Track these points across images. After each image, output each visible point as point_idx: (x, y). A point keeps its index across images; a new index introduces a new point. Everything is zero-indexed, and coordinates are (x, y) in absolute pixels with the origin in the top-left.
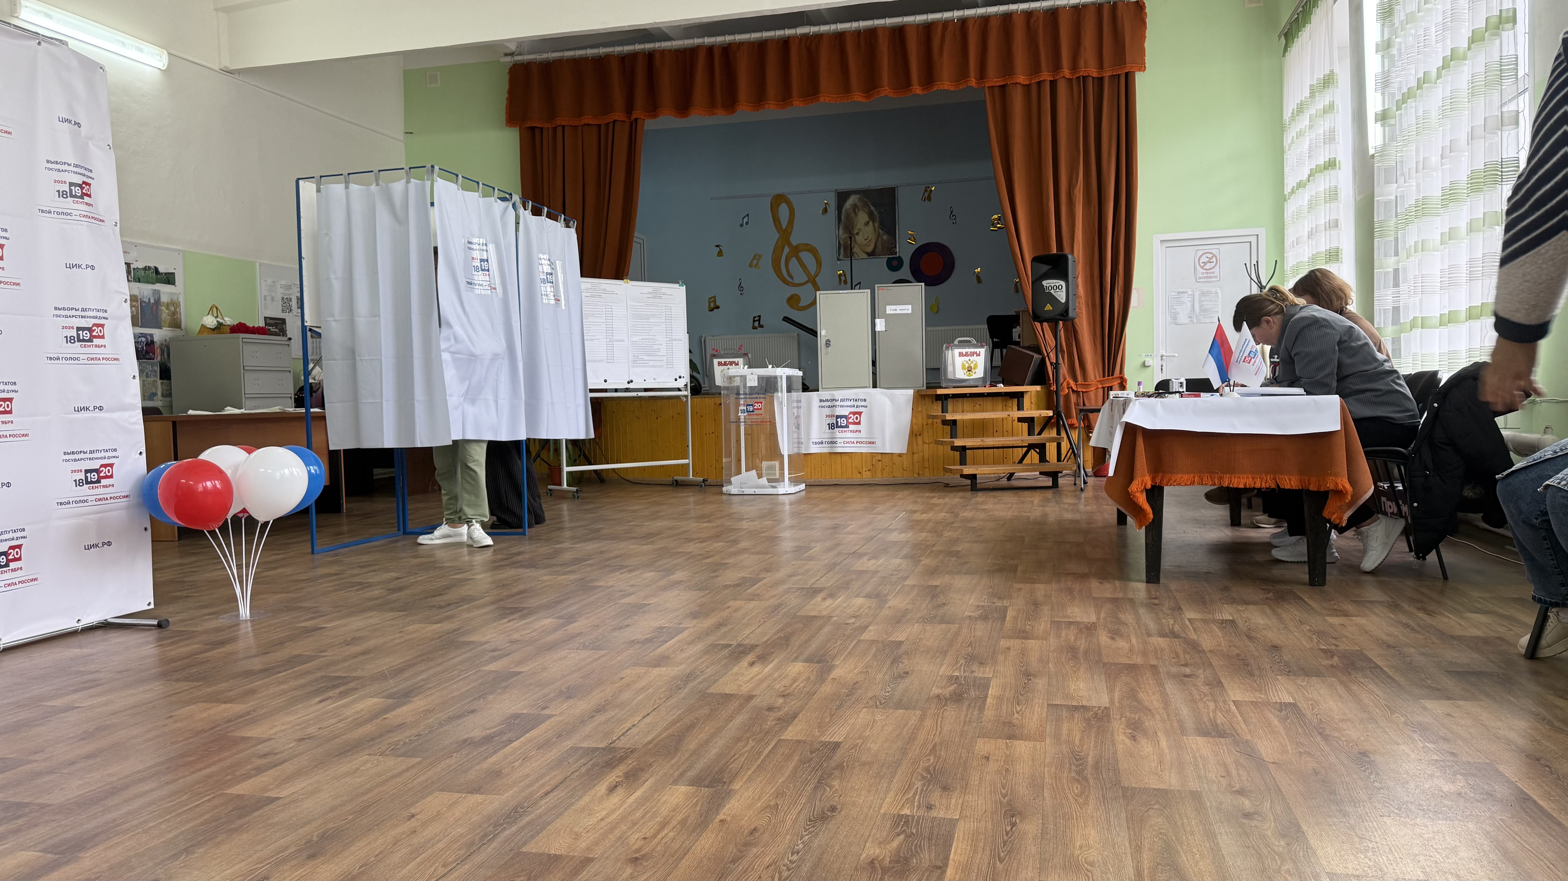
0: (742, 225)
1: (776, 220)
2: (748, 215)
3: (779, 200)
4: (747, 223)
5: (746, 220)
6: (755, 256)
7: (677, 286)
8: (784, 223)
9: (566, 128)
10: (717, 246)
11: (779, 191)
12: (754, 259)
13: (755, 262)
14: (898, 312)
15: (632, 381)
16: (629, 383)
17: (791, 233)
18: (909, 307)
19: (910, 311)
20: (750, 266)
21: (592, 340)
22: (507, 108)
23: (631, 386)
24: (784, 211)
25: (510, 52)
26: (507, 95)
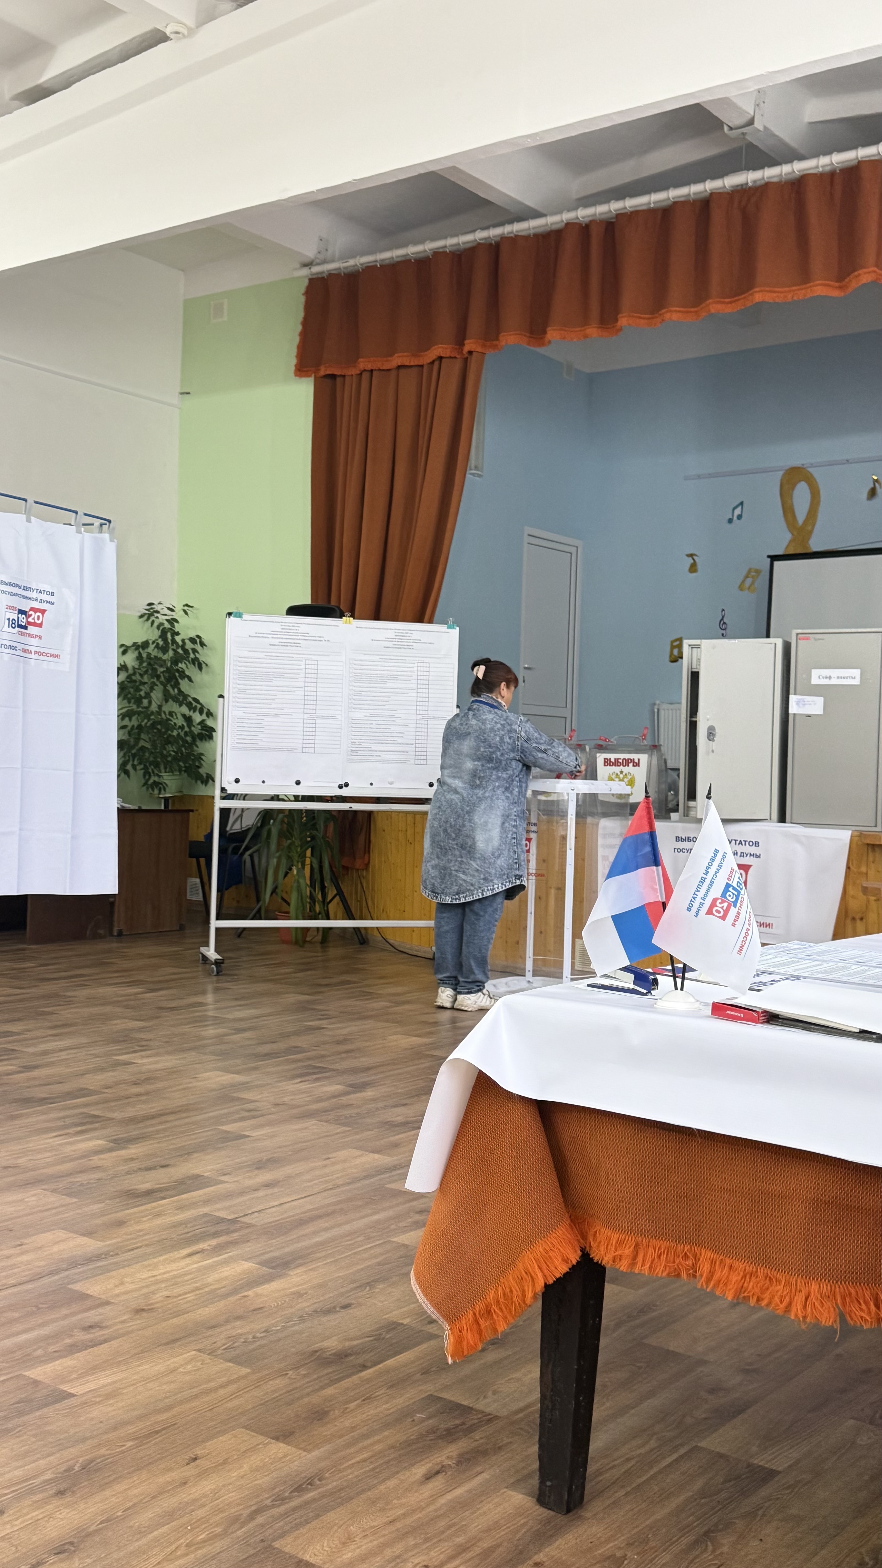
0: (730, 521)
1: (788, 510)
2: (742, 504)
3: (793, 476)
4: (739, 517)
5: (738, 512)
6: (750, 571)
7: (444, 628)
8: (801, 517)
9: (375, 373)
10: (688, 556)
11: (797, 463)
12: (747, 577)
13: (749, 581)
14: (834, 682)
15: (347, 785)
16: (340, 787)
17: (811, 532)
18: (856, 673)
19: (857, 682)
20: (741, 588)
21: (276, 715)
22: (298, 347)
23: (345, 792)
24: (801, 495)
25: (307, 260)
26: (299, 328)
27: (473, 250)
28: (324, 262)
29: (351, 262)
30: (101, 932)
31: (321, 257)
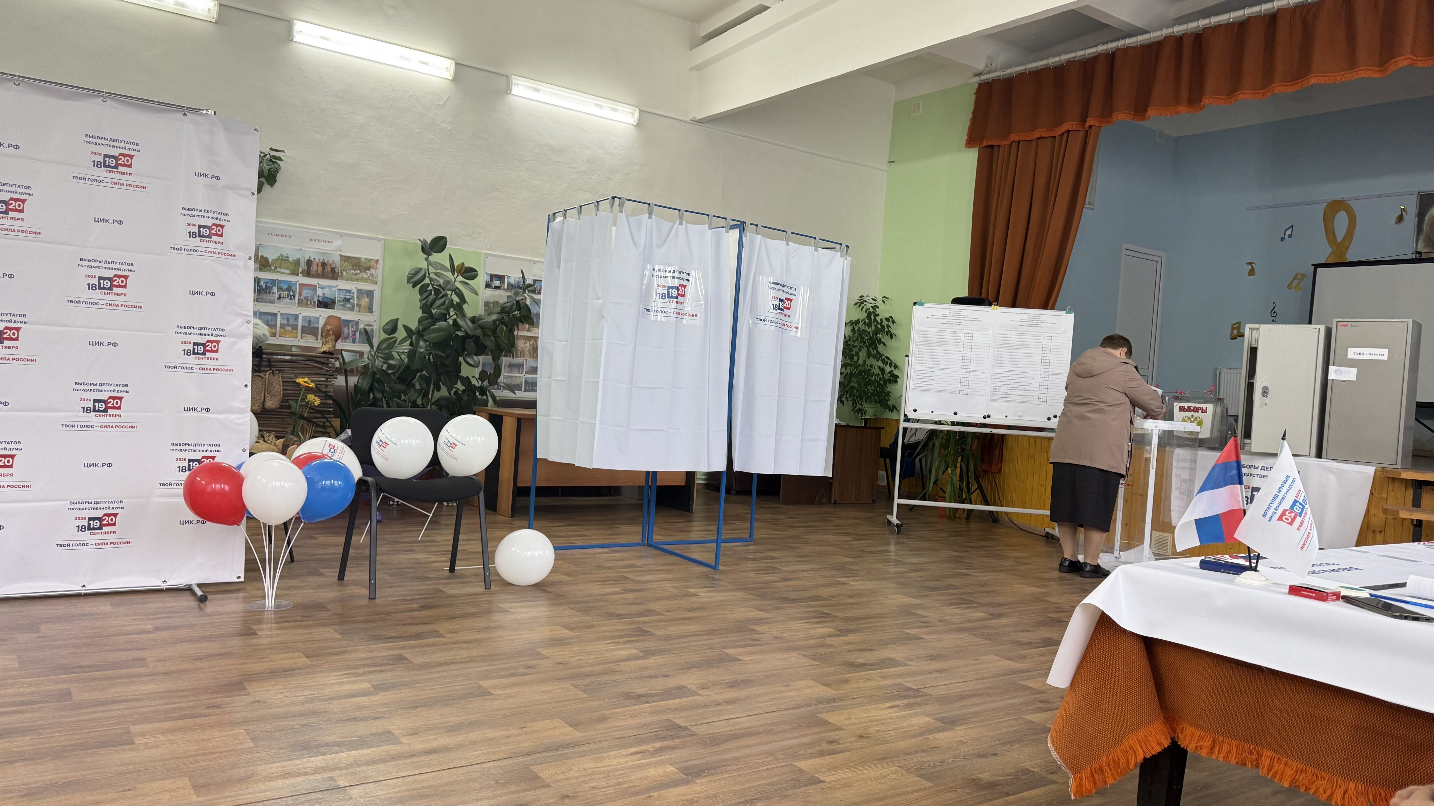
0: (1282, 239)
1: (1330, 232)
2: (1292, 226)
3: (1335, 206)
4: (1290, 236)
5: (1289, 232)
6: (1297, 275)
7: (1063, 313)
8: (1340, 237)
9: (1021, 143)
10: (1248, 264)
11: (1338, 197)
12: (1294, 279)
13: (1296, 282)
14: (1365, 357)
15: (989, 416)
16: (985, 417)
17: (1348, 247)
18: (1385, 351)
19: (1385, 358)
20: (1289, 287)
21: (943, 369)
22: (969, 128)
23: (987, 421)
24: (1341, 220)
25: (978, 72)
26: (971, 116)
27: (1095, 59)
28: (989, 72)
29: (1009, 71)
30: (824, 500)
31: (988, 69)
